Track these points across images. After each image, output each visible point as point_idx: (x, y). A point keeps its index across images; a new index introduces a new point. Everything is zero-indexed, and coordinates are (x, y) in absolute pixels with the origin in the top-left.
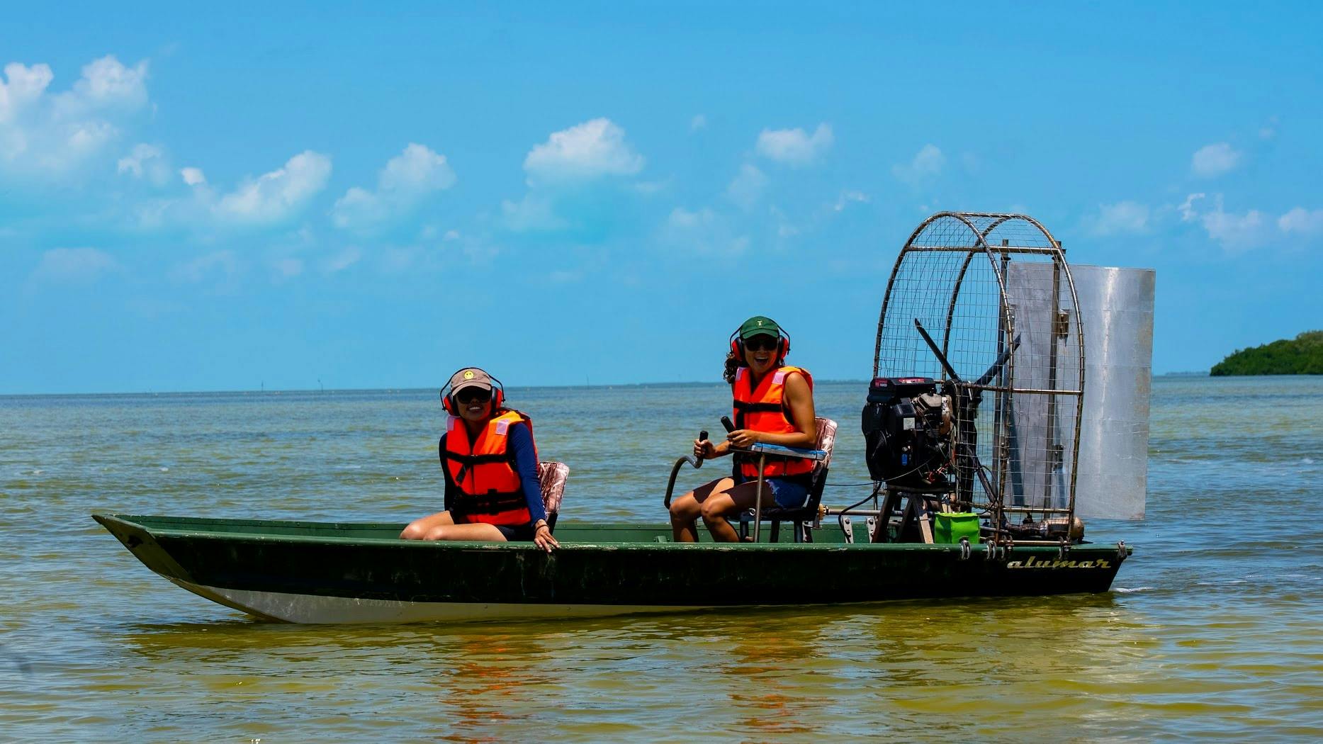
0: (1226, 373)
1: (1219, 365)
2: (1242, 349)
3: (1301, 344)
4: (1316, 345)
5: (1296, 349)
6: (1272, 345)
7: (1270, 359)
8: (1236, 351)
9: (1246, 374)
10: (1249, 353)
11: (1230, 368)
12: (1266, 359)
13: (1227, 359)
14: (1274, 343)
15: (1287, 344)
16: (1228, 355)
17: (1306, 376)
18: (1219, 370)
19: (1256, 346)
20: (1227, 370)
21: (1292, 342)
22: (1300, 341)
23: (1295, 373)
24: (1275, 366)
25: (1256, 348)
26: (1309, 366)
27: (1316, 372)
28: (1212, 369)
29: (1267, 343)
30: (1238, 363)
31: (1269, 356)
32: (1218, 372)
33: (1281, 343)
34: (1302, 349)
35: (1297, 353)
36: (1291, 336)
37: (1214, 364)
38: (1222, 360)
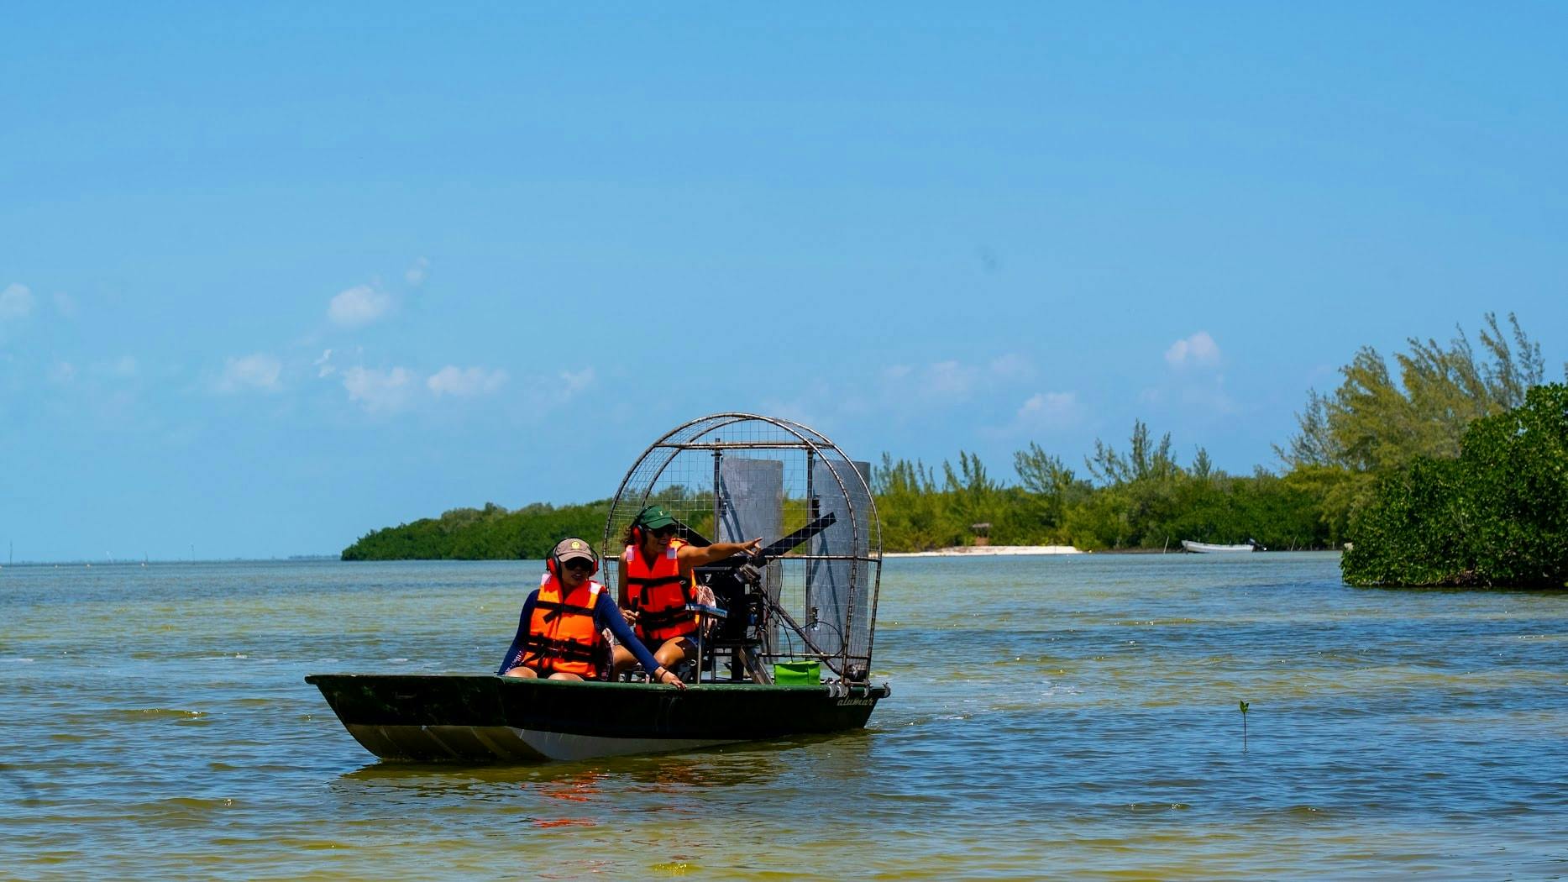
0: (360, 557)
1: (352, 548)
2: (379, 529)
3: (446, 524)
4: (465, 525)
5: (441, 529)
6: (413, 525)
7: (410, 542)
8: (372, 531)
9: (384, 558)
10: (387, 534)
11: (364, 550)
12: (406, 541)
13: (361, 541)
14: (416, 522)
15: (430, 525)
16: (363, 536)
17: (454, 561)
18: (351, 554)
19: (394, 525)
20: (360, 553)
21: (436, 521)
22: (446, 519)
23: (439, 557)
24: (417, 550)
25: (395, 527)
26: (456, 550)
27: (465, 556)
28: (343, 552)
29: (408, 523)
30: (375, 545)
31: (410, 538)
32: (350, 555)
33: (424, 522)
34: (448, 530)
35: (442, 534)
36: (435, 515)
37: (347, 546)
38: (355, 542)
